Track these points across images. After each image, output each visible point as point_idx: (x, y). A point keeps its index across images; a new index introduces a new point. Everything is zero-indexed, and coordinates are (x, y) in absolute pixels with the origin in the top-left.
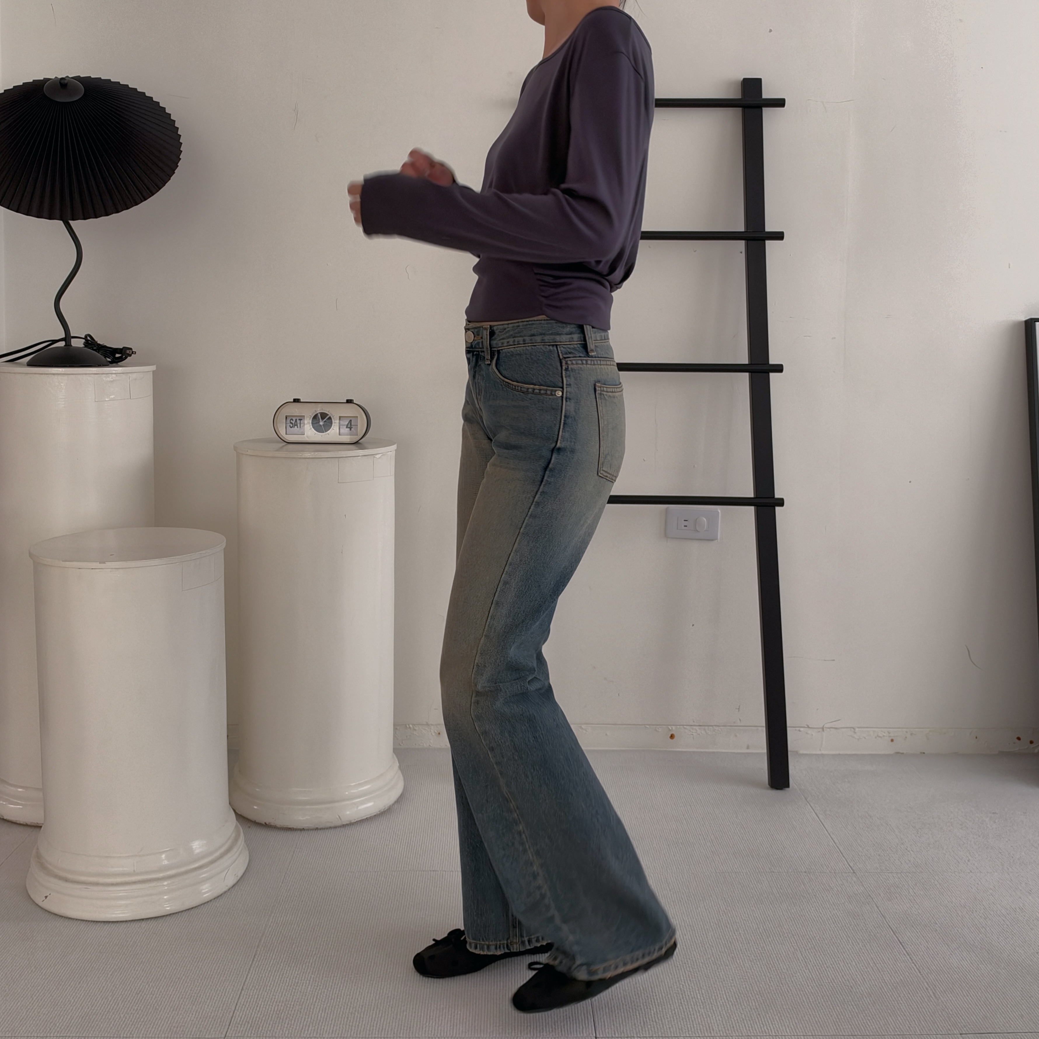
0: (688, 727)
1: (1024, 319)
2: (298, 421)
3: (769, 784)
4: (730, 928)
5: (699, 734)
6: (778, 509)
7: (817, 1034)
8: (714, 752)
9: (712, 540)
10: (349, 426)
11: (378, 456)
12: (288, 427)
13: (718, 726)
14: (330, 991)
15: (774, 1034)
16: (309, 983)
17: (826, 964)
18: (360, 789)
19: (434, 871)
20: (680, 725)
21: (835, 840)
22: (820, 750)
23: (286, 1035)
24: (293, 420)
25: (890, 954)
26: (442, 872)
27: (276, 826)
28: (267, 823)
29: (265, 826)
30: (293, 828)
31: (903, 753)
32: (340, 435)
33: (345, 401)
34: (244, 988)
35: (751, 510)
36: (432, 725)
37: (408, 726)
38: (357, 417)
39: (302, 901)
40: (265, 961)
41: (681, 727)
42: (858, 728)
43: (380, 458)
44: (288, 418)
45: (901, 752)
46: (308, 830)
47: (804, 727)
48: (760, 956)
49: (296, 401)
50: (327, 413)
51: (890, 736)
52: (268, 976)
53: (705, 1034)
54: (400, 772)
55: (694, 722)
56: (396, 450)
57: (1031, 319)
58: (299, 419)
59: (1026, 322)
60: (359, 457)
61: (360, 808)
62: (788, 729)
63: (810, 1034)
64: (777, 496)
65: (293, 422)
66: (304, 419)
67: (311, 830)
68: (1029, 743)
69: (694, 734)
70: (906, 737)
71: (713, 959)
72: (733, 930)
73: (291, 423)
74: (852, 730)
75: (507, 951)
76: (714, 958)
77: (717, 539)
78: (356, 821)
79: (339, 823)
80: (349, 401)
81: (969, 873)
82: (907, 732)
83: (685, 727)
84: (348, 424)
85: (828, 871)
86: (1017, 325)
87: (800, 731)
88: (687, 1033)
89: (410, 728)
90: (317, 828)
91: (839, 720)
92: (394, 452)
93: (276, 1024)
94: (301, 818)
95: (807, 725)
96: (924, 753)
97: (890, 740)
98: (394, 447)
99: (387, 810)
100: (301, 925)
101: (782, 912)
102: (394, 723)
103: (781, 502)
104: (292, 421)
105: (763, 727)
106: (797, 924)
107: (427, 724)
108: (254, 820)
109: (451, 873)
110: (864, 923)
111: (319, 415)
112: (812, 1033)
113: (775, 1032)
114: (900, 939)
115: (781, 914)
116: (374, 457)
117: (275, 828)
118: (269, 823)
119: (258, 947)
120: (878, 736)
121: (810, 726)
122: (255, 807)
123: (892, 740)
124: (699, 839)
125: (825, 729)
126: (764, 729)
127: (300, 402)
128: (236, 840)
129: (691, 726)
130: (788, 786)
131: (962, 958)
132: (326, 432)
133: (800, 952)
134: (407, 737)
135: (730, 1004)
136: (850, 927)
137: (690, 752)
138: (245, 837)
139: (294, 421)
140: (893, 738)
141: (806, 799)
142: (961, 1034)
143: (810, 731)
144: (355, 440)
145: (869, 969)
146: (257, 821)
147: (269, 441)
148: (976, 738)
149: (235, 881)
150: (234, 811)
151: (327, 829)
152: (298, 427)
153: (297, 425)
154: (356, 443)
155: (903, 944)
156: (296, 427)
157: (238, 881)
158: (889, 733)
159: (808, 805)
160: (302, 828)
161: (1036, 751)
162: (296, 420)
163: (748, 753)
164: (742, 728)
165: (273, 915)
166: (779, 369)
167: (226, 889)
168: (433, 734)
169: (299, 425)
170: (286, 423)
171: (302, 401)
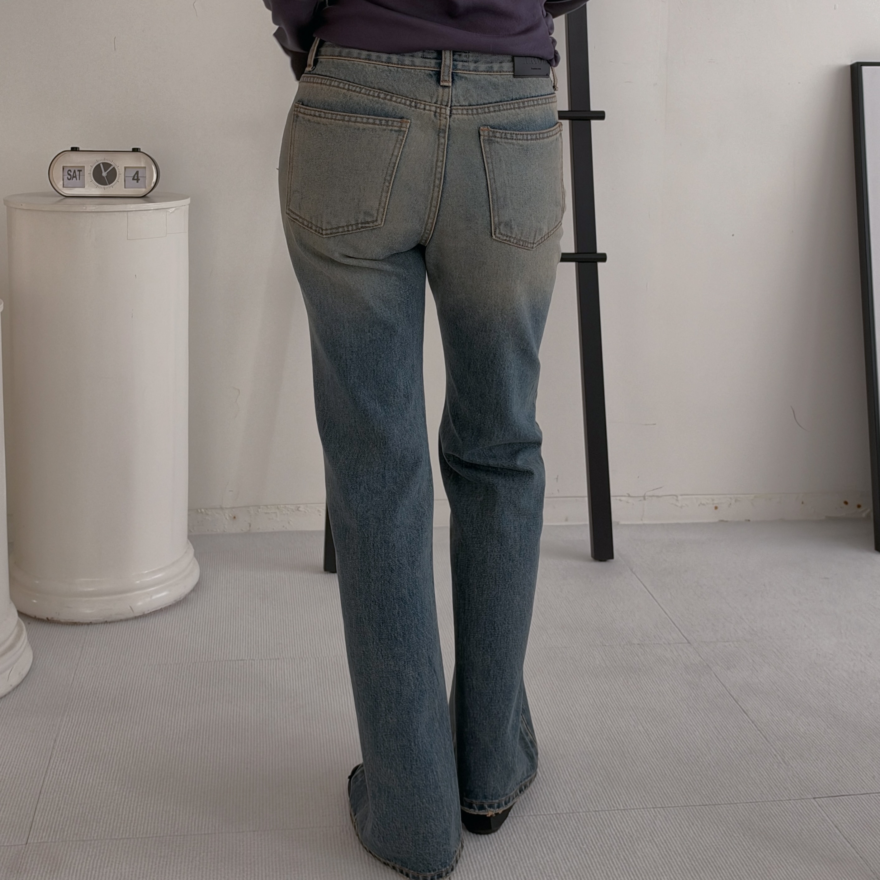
1: (850, 63)
2: (77, 173)
3: (592, 556)
4: (566, 704)
6: (600, 265)
7: (667, 806)
10: (136, 178)
11: (171, 210)
12: (66, 180)
14: (140, 789)
15: (622, 808)
16: (115, 783)
17: (668, 734)
18: (153, 578)
19: (241, 660)
21: (666, 611)
22: (642, 520)
23: (95, 838)
24: (71, 172)
25: (734, 722)
26: (250, 661)
27: (59, 621)
28: (49, 618)
29: (46, 622)
30: (79, 622)
31: (727, 521)
32: (125, 187)
33: (131, 150)
34: (43, 791)
35: (572, 266)
36: (226, 508)
37: (199, 511)
38: (145, 167)
40: (63, 763)
42: (681, 495)
43: (173, 212)
44: (65, 169)
45: (725, 519)
46: (96, 624)
47: (625, 496)
48: (599, 730)
49: (74, 149)
50: (97, 164)
51: (713, 504)
52: (68, 778)
53: (550, 811)
54: (195, 559)
56: (189, 205)
57: (858, 63)
58: (78, 171)
59: (852, 66)
60: (150, 211)
61: (154, 597)
62: (611, 498)
63: (660, 806)
64: (599, 250)
65: (72, 174)
66: (84, 170)
67: (99, 623)
68: (856, 506)
70: (731, 504)
72: (569, 705)
73: (69, 174)
74: (675, 497)
78: (149, 612)
79: (132, 615)
80: (135, 150)
82: (731, 498)
84: (134, 176)
85: (662, 642)
86: (842, 69)
87: (622, 500)
88: (531, 812)
89: (202, 512)
90: (106, 621)
91: (661, 488)
92: (188, 206)
93: (82, 827)
94: (88, 611)
95: (628, 494)
96: (749, 520)
97: (714, 508)
98: (188, 201)
99: (183, 599)
101: (619, 685)
102: (189, 507)
103: (603, 258)
104: (69, 172)
106: (635, 696)
107: (222, 508)
108: (33, 616)
109: (261, 661)
110: (704, 692)
111: (101, 165)
112: (661, 805)
113: (623, 807)
114: (742, 707)
115: (618, 687)
116: (167, 211)
117: (58, 623)
118: (52, 618)
119: (53, 748)
120: (701, 503)
121: (631, 495)
122: (35, 601)
123: (716, 508)
125: (646, 497)
126: (586, 498)
127: (79, 151)
128: (18, 636)
130: (612, 557)
132: (110, 184)
134: (198, 522)
135: (574, 780)
136: (690, 697)
138: (28, 634)
139: (73, 171)
140: (717, 505)
141: (631, 570)
142: (814, 798)
143: (630, 500)
144: (143, 194)
145: (714, 740)
146: (37, 617)
147: (45, 195)
148: (803, 503)
149: (19, 680)
151: (118, 621)
152: (77, 179)
153: (76, 177)
154: (144, 196)
155: (746, 712)
156: (74, 179)
157: (23, 680)
158: (713, 500)
159: (634, 576)
160: (89, 622)
161: (864, 515)
162: (75, 171)
163: (567, 526)
164: (562, 499)
165: (66, 714)
166: (600, 116)
167: (10, 689)
168: (228, 518)
169: (78, 177)
170: (63, 176)
171: (80, 149)
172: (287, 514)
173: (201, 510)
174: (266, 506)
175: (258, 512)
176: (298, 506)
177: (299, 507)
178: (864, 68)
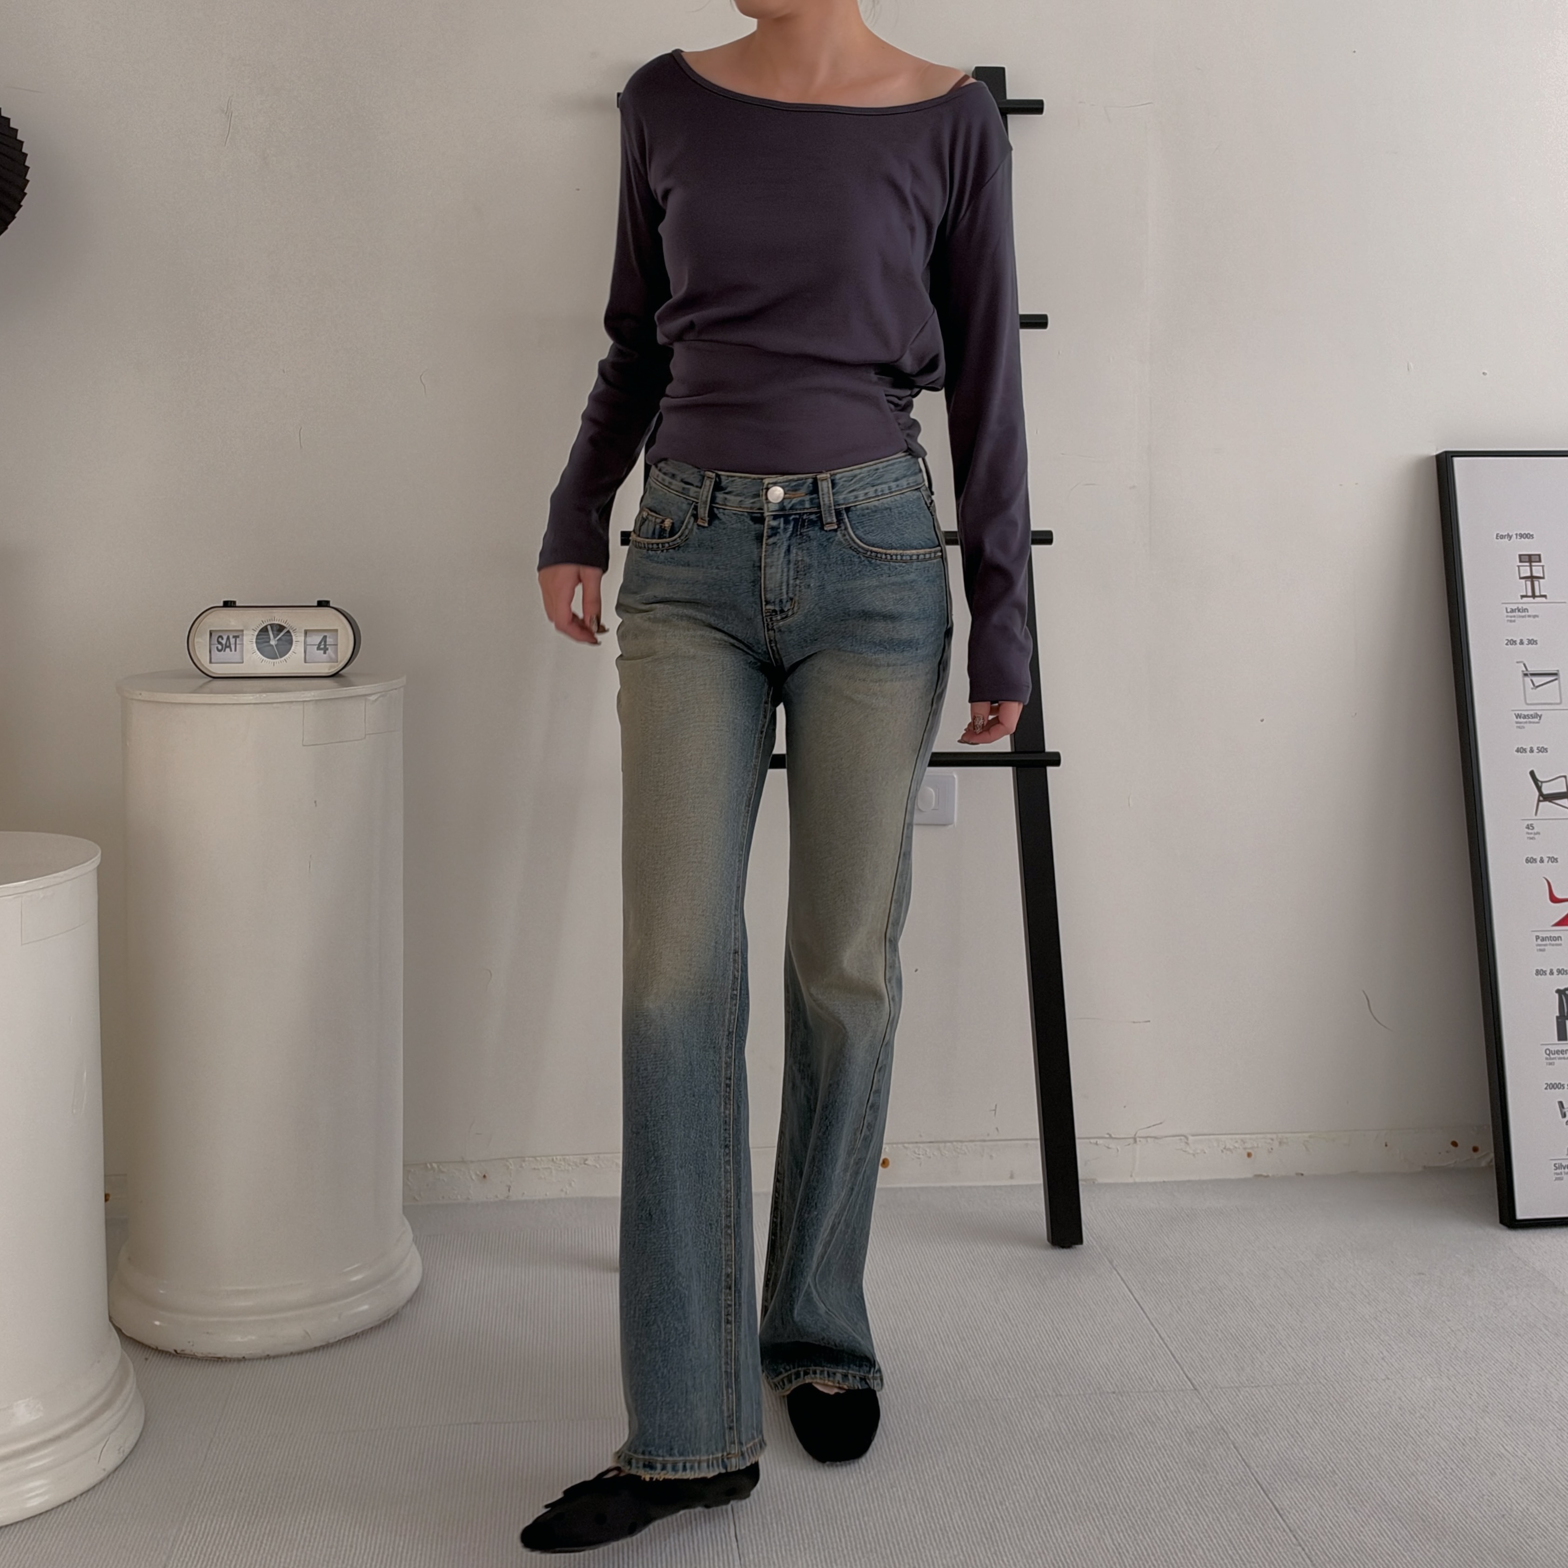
0: (911, 1146)
1: (1435, 453)
2: (232, 640)
3: (1048, 1240)
4: (990, 1500)
5: (930, 1157)
6: (1050, 770)
8: (954, 1188)
9: (944, 825)
10: (322, 646)
11: (373, 698)
12: (215, 652)
13: (961, 1142)
17: (1153, 1554)
19: (475, 1423)
20: (897, 1143)
21: (1164, 1335)
22: (1132, 1176)
24: (222, 639)
25: (1260, 1532)
26: (490, 1425)
27: (194, 1355)
28: (178, 1352)
29: (174, 1355)
30: (225, 1357)
31: (1267, 1176)
32: (305, 662)
33: (316, 604)
35: (1007, 773)
36: (472, 1162)
37: (429, 1165)
38: (336, 631)
39: (241, 1491)
41: (900, 1146)
42: (1193, 1135)
43: (377, 700)
44: (213, 634)
45: (1265, 1174)
46: (252, 1359)
47: (1104, 1137)
48: (1041, 1547)
49: (228, 604)
50: (264, 625)
51: (1245, 1149)
55: (921, 1136)
56: (404, 686)
57: (1446, 453)
58: (234, 636)
59: (1438, 457)
60: (342, 700)
61: (344, 1316)
62: (1078, 1141)
64: (1048, 749)
65: (224, 642)
66: (243, 635)
67: (257, 1359)
68: (1471, 1149)
69: (921, 1156)
70: (1272, 1148)
71: (962, 1557)
72: (996, 1503)
73: (219, 643)
74: (1183, 1138)
75: (723, 1471)
76: (964, 1556)
77: (952, 823)
78: (337, 1340)
79: (308, 1345)
80: (323, 603)
81: (1384, 1380)
82: (1272, 1139)
83: (906, 1145)
84: (320, 643)
85: (1152, 1389)
86: (1423, 462)
87: (1096, 1144)
89: (432, 1168)
90: (268, 1355)
91: (1161, 1123)
92: (402, 689)
94: (239, 1340)
95: (1108, 1134)
96: (1302, 1175)
97: (1246, 1155)
98: (402, 680)
100: (238, 1535)
101: (1078, 1466)
103: (1055, 760)
104: (220, 640)
105: (1036, 1139)
106: (1103, 1486)
107: (463, 1162)
108: (155, 1347)
110: (1215, 1478)
111: (269, 628)
114: (1275, 1503)
115: (1076, 1468)
116: (367, 700)
117: (192, 1359)
118: (183, 1351)
120: (1225, 1148)
121: (1113, 1136)
122: (157, 1323)
123: (1249, 1155)
124: (935, 1343)
125: (1138, 1139)
126: (1038, 1142)
127: (235, 606)
128: (121, 1385)
129: (917, 1143)
130: (1079, 1240)
131: (1379, 1530)
132: (281, 657)
133: (1110, 1535)
134: (428, 1185)
136: (1192, 1487)
137: (915, 1188)
138: (137, 1378)
139: (225, 637)
140: (1249, 1151)
141: (1111, 1262)
143: (1113, 1144)
144: (333, 671)
145: (1226, 1561)
146: (161, 1348)
147: (178, 675)
148: (1386, 1145)
149: (119, 1460)
150: (119, 1331)
151: (286, 1356)
152: (231, 650)
153: (230, 647)
154: (335, 675)
155: (1281, 1512)
156: (228, 650)
157: (126, 1458)
158: (1243, 1141)
159: (1115, 1272)
160: (241, 1357)
161: (1483, 1164)
162: (228, 638)
163: (1012, 1187)
164: (1002, 1142)
165: (187, 1519)
166: (1045, 538)
167: (103, 1475)
168: (474, 1177)
169: (233, 647)
170: (210, 644)
171: (237, 604)
172: (568, 1171)
173: (431, 1165)
174: (535, 1157)
175: (521, 1167)
176: (585, 1157)
177: (586, 1160)
178: (1456, 460)
